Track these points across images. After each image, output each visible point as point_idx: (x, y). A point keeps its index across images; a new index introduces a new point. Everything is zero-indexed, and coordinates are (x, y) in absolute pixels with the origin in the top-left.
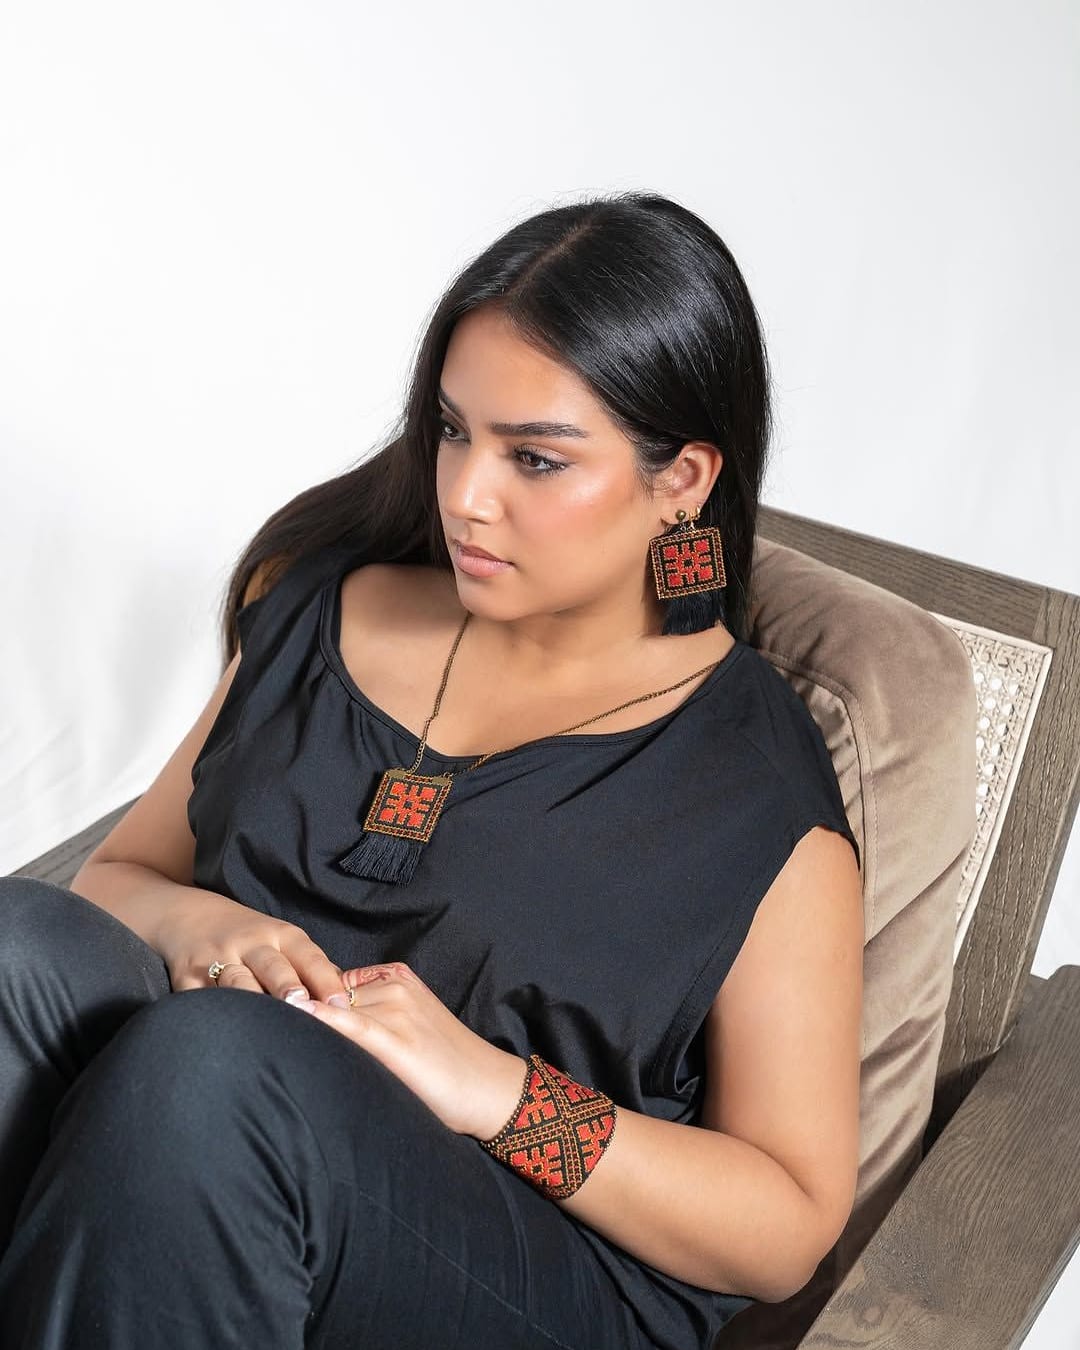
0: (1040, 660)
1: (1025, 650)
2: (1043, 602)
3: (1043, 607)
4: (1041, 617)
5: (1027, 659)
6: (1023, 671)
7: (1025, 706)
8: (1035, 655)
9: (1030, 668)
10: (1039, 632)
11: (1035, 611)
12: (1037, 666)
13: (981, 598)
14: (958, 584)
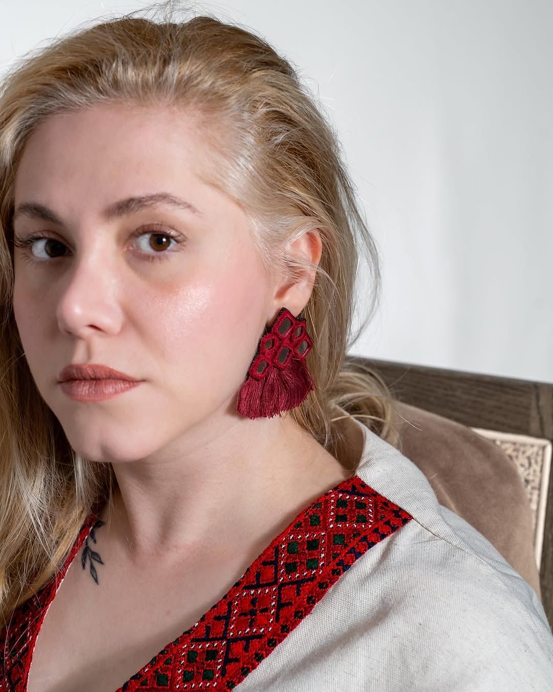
0: (540, 452)
1: (524, 445)
2: (533, 397)
3: (534, 403)
4: (534, 413)
5: (528, 453)
6: (526, 464)
7: (535, 497)
8: (535, 449)
9: (533, 461)
10: (534, 426)
11: (528, 408)
12: (539, 459)
13: (475, 402)
14: (450, 393)
